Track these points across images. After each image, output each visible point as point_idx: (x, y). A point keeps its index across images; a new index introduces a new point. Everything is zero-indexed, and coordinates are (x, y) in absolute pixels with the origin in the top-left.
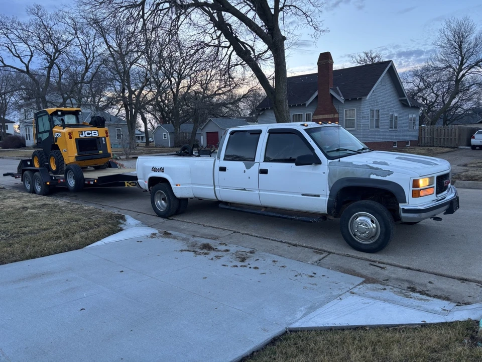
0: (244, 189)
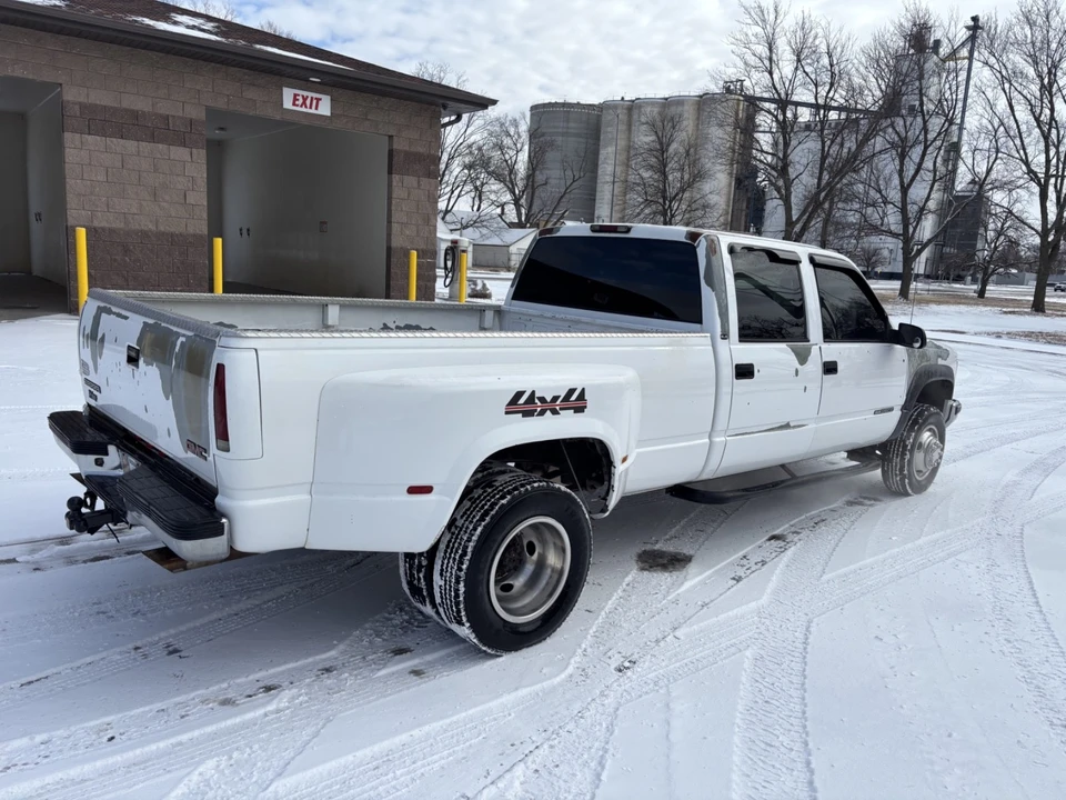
0: (787, 426)
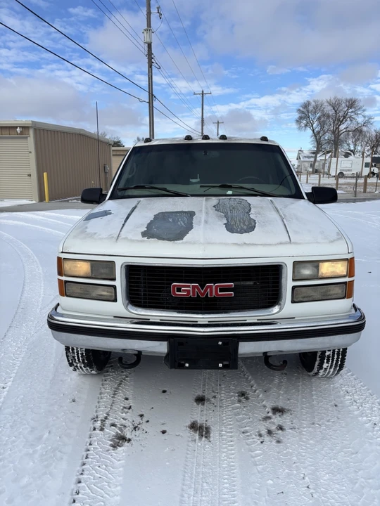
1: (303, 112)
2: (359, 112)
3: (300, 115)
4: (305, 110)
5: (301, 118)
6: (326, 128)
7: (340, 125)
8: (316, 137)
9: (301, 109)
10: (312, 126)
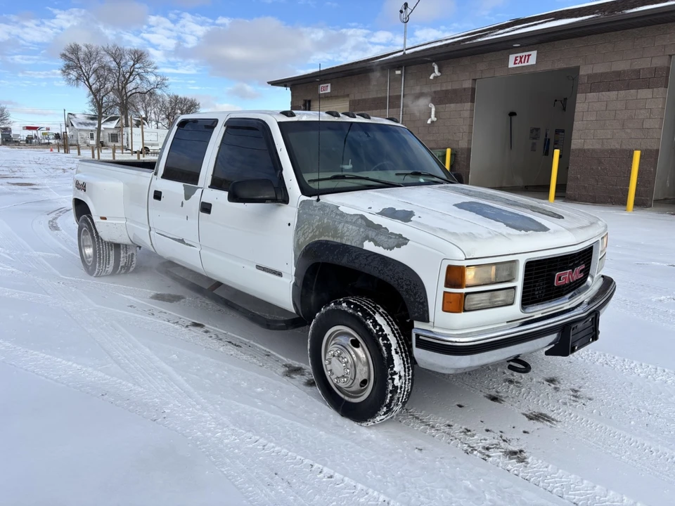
0: (182, 241)
1: (70, 60)
2: (149, 70)
3: (67, 62)
4: (73, 57)
5: (68, 67)
6: (109, 85)
7: (127, 83)
8: (95, 96)
9: (67, 54)
10: (88, 80)
